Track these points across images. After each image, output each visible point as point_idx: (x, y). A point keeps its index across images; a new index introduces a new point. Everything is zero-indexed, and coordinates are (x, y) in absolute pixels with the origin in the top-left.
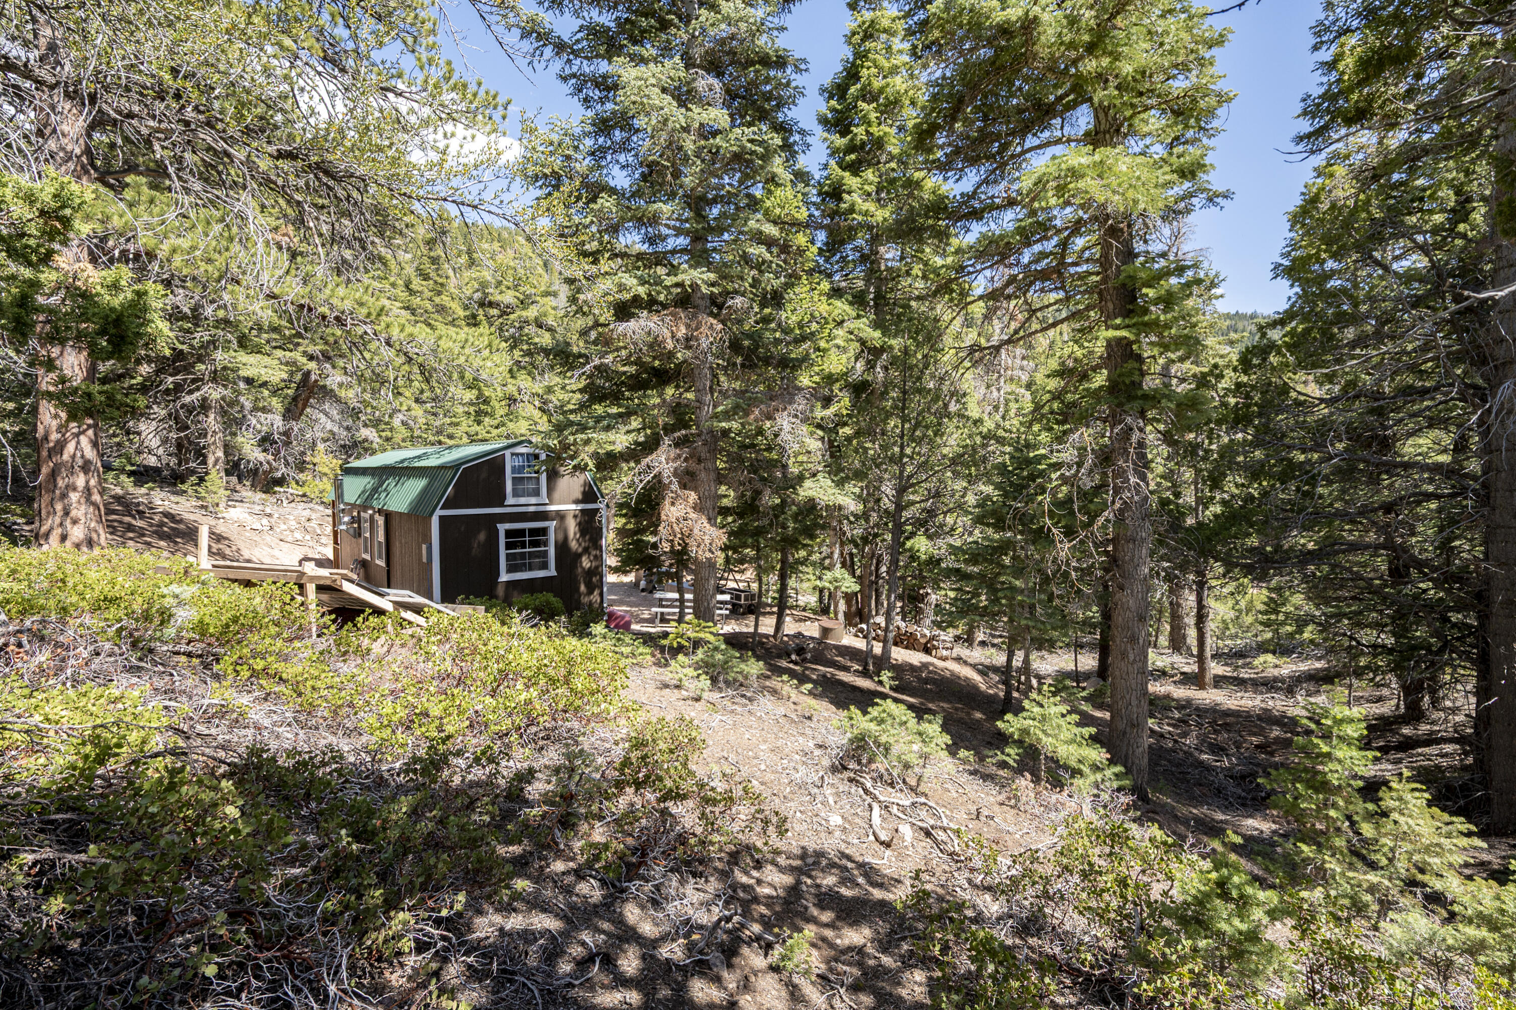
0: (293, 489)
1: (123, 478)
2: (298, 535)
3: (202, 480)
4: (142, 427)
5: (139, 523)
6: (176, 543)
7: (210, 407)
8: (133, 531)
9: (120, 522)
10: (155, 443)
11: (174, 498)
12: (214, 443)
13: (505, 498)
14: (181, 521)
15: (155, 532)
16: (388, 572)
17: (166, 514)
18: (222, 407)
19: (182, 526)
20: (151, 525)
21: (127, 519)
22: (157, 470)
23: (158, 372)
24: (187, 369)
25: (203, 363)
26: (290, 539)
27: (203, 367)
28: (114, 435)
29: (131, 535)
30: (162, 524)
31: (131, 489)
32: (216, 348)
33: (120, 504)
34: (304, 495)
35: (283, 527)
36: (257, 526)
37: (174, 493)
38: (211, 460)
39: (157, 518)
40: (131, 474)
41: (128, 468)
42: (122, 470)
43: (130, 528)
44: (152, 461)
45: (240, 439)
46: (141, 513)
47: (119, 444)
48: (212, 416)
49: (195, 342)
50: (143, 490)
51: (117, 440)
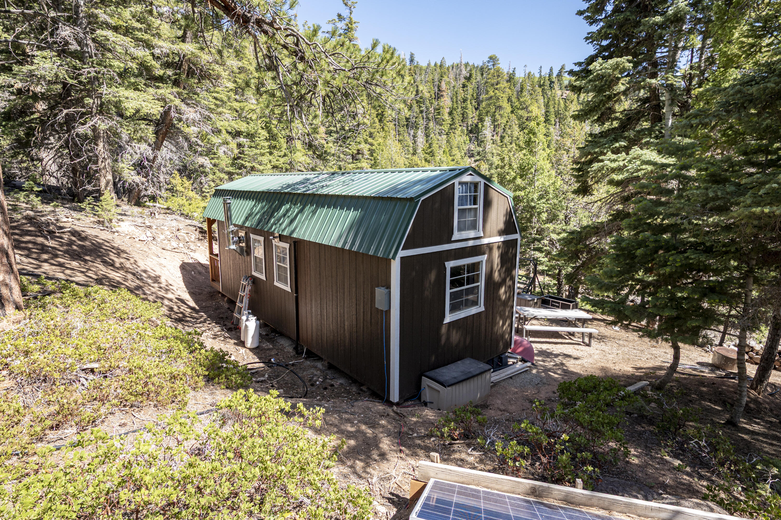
0: (162, 204)
1: (32, 197)
2: (174, 244)
3: (97, 199)
4: (43, 154)
5: (51, 243)
6: (86, 261)
7: (99, 137)
8: (47, 252)
9: (35, 243)
10: (54, 168)
11: (75, 215)
12: (105, 168)
13: (451, 233)
14: (85, 239)
15: (66, 252)
16: (297, 298)
17: (74, 233)
18: (109, 137)
19: (87, 243)
20: (62, 245)
21: (40, 240)
22: (57, 189)
23: (51, 108)
24: (79, 102)
25: (91, 97)
26: (168, 247)
27: (91, 101)
28: (22, 162)
29: (45, 256)
30: (71, 243)
31: (40, 207)
32: (100, 84)
33: (33, 224)
34: (168, 209)
35: (162, 237)
36: (143, 237)
37: (75, 209)
38: (103, 183)
39: (66, 236)
40: (38, 194)
41: (36, 189)
42: (31, 191)
43: (43, 249)
44: (53, 182)
45: (121, 165)
46: (51, 233)
47: (27, 168)
48: (101, 145)
49: (83, 79)
50: (49, 208)
51: (25, 165)
